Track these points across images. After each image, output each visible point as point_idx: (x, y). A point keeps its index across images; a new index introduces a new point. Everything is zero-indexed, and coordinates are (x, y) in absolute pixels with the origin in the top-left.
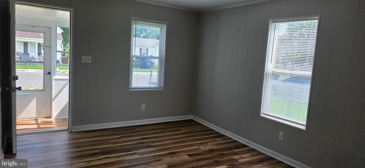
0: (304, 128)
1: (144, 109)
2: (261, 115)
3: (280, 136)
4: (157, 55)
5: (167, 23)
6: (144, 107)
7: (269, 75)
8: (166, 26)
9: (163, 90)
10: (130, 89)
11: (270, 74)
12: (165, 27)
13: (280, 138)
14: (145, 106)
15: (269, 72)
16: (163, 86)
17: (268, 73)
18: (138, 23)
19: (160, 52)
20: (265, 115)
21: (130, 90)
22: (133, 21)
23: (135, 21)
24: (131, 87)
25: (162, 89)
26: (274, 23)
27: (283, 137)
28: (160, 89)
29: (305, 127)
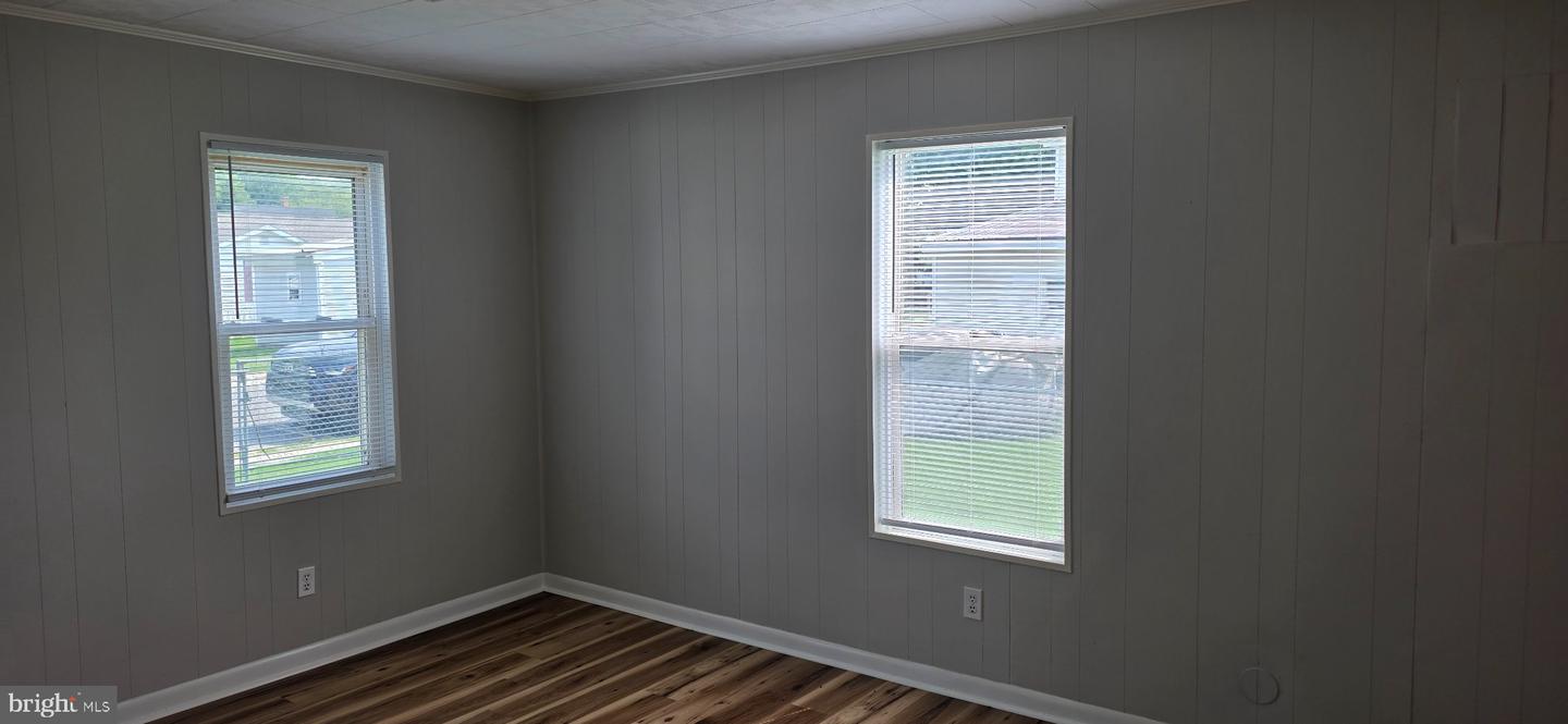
0: (1058, 558)
1: (312, 591)
2: (876, 530)
3: (967, 604)
4: (350, 311)
5: (385, 153)
6: (312, 582)
7: (886, 361)
8: (381, 168)
9: (400, 480)
10: (227, 501)
11: (889, 358)
12: (379, 171)
13: (967, 614)
14: (313, 575)
15: (886, 347)
16: (394, 459)
17: (882, 352)
18: (239, 159)
19: (362, 295)
20: (890, 527)
21: (229, 505)
22: (210, 152)
23: (225, 153)
24: (229, 493)
25: (393, 475)
26: (884, 151)
27: (978, 605)
28: (383, 477)
29: (1063, 554)
